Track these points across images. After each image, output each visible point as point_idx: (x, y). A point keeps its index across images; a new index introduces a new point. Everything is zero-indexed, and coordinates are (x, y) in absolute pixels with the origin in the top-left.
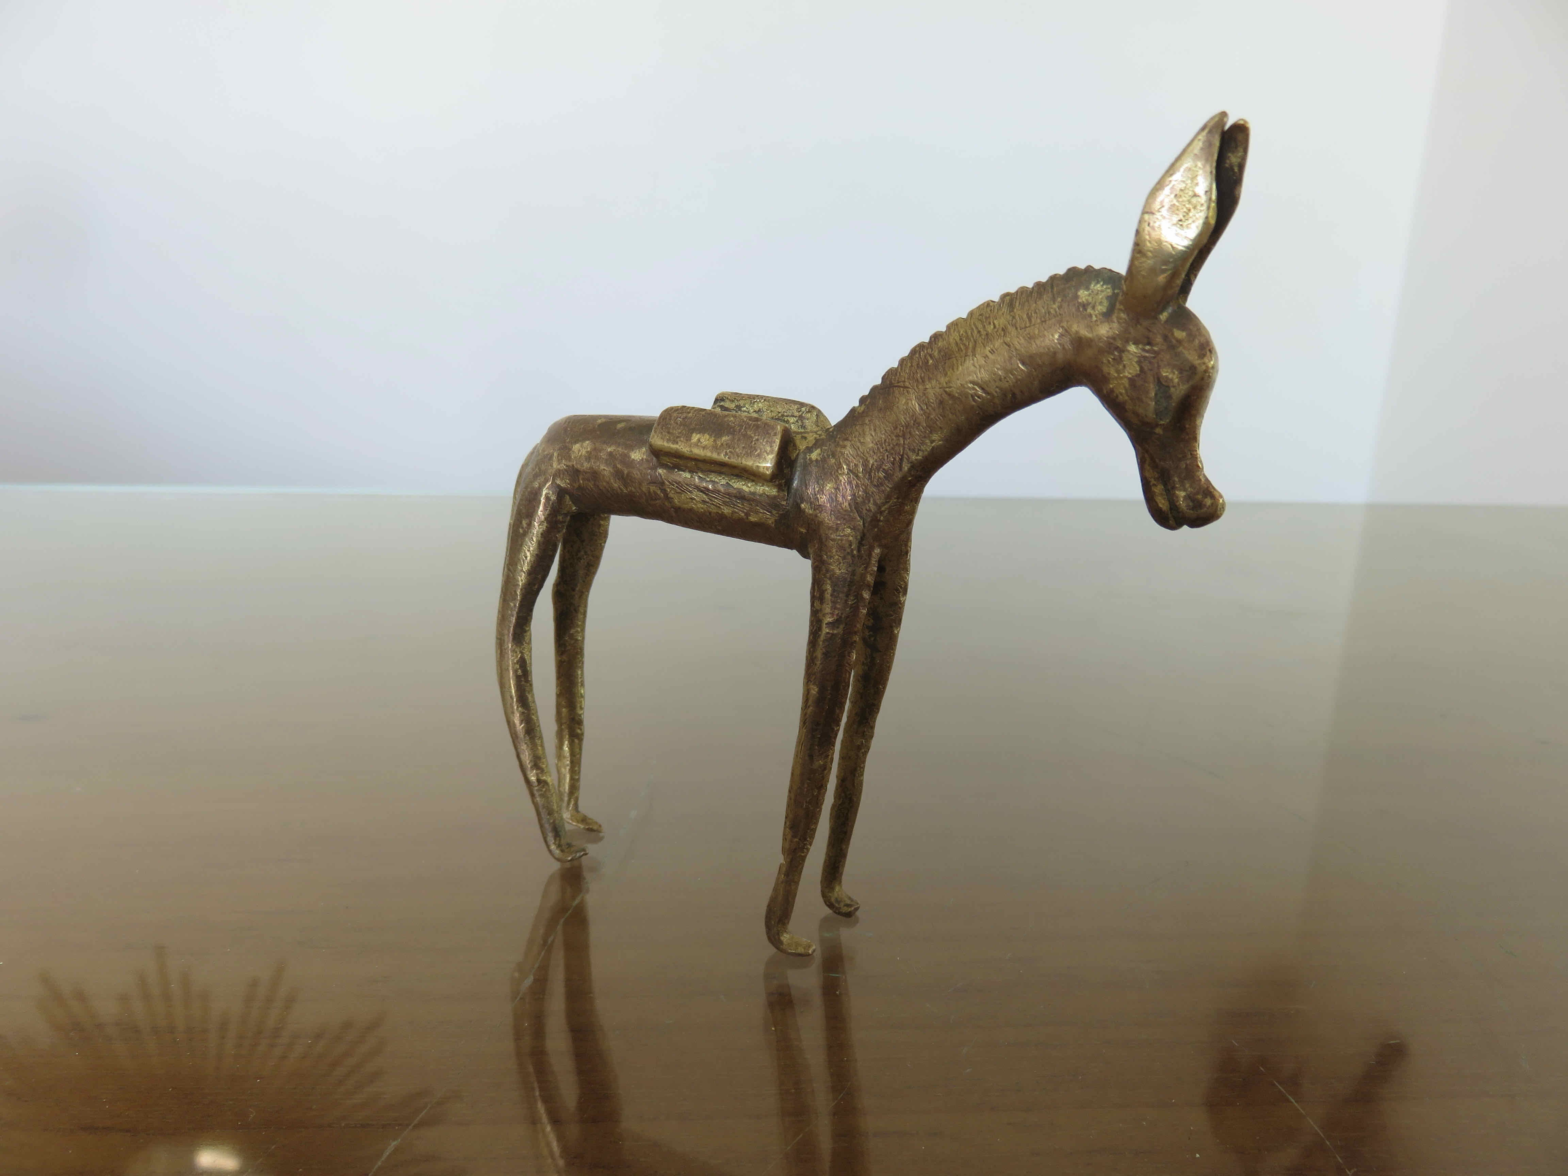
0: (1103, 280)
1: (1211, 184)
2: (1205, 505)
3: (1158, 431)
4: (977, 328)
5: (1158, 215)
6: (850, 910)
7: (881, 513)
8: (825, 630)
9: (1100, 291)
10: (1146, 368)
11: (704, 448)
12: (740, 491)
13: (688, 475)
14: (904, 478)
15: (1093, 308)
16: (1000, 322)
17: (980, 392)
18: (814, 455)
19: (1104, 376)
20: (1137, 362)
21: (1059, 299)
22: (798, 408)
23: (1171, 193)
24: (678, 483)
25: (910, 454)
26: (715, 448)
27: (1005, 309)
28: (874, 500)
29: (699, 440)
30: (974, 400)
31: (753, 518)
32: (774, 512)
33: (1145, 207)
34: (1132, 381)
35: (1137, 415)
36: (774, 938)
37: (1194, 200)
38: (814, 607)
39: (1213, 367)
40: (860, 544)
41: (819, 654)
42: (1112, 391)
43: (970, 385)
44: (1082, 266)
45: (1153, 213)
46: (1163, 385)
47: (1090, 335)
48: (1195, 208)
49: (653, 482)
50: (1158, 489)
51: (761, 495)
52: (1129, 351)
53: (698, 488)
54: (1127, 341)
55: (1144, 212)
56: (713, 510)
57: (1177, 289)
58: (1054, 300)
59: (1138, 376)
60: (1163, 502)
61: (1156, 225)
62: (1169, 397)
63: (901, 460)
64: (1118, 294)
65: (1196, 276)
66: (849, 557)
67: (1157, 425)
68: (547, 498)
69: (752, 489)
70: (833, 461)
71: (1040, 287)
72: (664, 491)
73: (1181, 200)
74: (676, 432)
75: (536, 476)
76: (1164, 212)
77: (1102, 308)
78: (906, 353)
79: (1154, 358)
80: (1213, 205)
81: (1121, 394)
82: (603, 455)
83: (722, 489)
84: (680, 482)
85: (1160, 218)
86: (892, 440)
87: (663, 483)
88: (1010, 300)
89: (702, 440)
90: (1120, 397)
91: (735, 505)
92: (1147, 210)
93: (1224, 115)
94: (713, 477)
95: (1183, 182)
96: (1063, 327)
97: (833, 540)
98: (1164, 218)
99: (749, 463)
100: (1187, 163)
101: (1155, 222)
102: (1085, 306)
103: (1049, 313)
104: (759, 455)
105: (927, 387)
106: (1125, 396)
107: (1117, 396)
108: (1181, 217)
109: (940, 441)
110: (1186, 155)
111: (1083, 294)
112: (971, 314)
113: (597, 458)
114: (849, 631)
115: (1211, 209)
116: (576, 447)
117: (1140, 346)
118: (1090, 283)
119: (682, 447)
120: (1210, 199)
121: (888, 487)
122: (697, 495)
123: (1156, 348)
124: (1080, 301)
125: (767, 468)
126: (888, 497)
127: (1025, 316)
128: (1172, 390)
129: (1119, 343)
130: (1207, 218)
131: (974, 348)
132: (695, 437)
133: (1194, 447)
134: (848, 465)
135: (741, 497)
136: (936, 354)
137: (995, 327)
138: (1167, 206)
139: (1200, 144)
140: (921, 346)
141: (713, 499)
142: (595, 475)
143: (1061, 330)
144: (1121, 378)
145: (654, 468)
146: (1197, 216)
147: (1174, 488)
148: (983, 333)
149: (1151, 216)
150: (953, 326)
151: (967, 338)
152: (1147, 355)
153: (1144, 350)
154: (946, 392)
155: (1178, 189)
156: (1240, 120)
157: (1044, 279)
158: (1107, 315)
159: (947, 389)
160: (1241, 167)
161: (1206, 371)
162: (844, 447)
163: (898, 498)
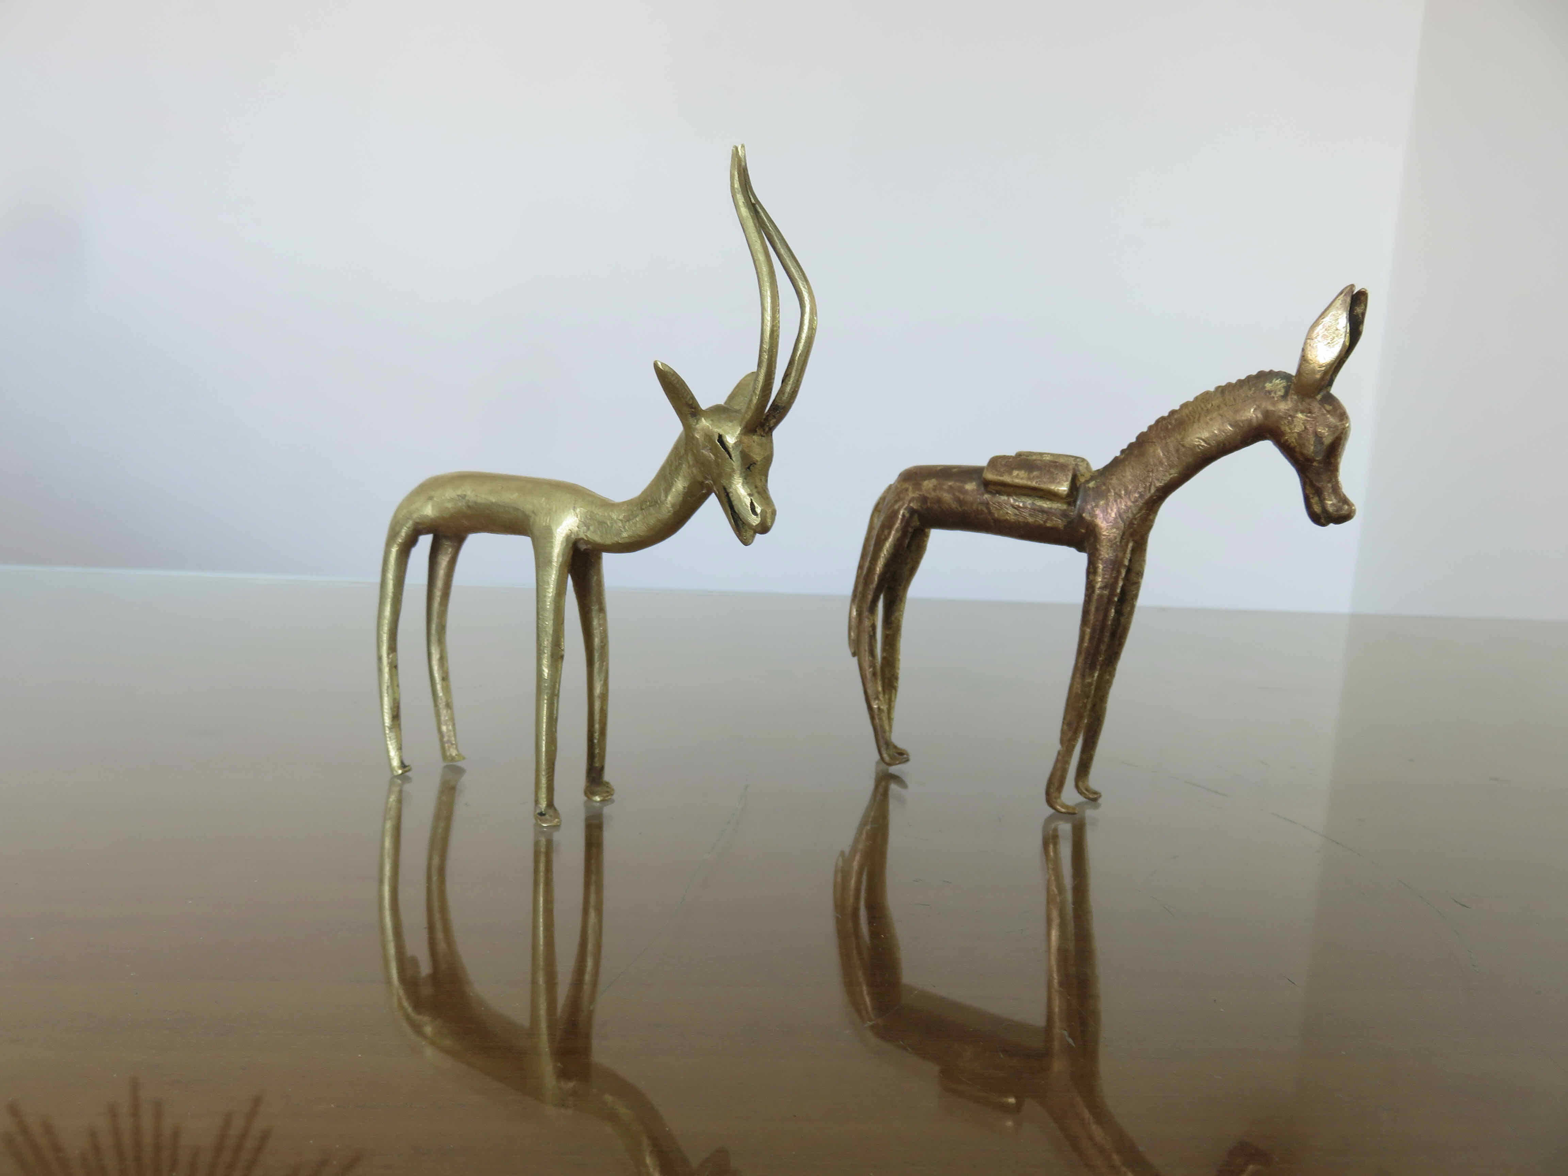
0: (1281, 378)
1: (1347, 323)
2: (1344, 509)
3: (1315, 464)
4: (1200, 406)
5: (1316, 340)
6: (1096, 796)
7: (1135, 519)
8: (1097, 592)
9: (1278, 384)
10: (1308, 427)
11: (1022, 479)
12: (1041, 507)
13: (1006, 498)
14: (1151, 497)
15: (1275, 393)
16: (1216, 402)
17: (1203, 444)
18: (1092, 484)
19: (1282, 432)
20: (1303, 423)
21: (1253, 389)
22: (1074, 460)
23: (1323, 328)
24: (999, 503)
25: (1156, 482)
26: (1029, 479)
27: (1219, 395)
28: (1132, 511)
29: (1018, 475)
30: (1199, 448)
31: (1049, 524)
32: (1064, 519)
33: (1307, 336)
34: (1299, 434)
35: (1302, 454)
36: (1050, 802)
37: (1337, 332)
38: (1089, 579)
39: (1348, 427)
40: (1122, 538)
41: (1093, 609)
42: (1287, 441)
43: (1197, 440)
44: (1267, 370)
45: (1312, 339)
46: (1318, 437)
47: (1273, 409)
48: (1337, 336)
49: (982, 503)
50: (1314, 500)
51: (1056, 509)
52: (1297, 417)
53: (1013, 506)
54: (1296, 411)
55: (1307, 339)
56: (1021, 519)
57: (1327, 382)
58: (1250, 389)
59: (1303, 431)
60: (1318, 507)
61: (1314, 345)
62: (1322, 443)
63: (1150, 486)
64: (1290, 385)
65: (1336, 376)
66: (1115, 546)
67: (1315, 460)
68: (903, 515)
69: (1050, 506)
70: (1104, 488)
71: (1241, 383)
72: (988, 508)
73: (1329, 332)
74: (1002, 470)
75: (896, 502)
76: (1319, 338)
77: (1281, 393)
78: (1152, 422)
79: (1313, 421)
80: (1348, 335)
81: (1293, 442)
82: (945, 487)
83: (1029, 506)
84: (1000, 502)
85: (1317, 342)
86: (1145, 473)
87: (988, 504)
88: (1222, 390)
89: (1020, 474)
90: (1292, 444)
91: (1037, 516)
92: (1309, 337)
93: (1352, 286)
94: (1023, 499)
95: (1330, 322)
96: (1256, 405)
97: (1104, 535)
98: (1319, 342)
99: (1053, 487)
100: (1333, 312)
101: (1313, 344)
102: (1270, 392)
103: (1247, 396)
104: (1059, 483)
105: (1168, 441)
106: (1295, 443)
107: (1290, 444)
108: (1329, 341)
109: (1175, 474)
110: (1332, 307)
111: (1268, 386)
112: (1196, 398)
113: (941, 489)
114: (1112, 593)
115: (1347, 337)
116: (926, 483)
117: (1305, 414)
118: (1273, 380)
119: (1007, 479)
120: (1346, 331)
121: (1141, 502)
122: (1010, 511)
123: (1314, 415)
124: (1267, 389)
125: (1065, 491)
126: (1140, 509)
127: (1232, 399)
128: (1324, 439)
129: (1291, 413)
130: (1344, 341)
131: (1199, 418)
132: (1015, 473)
133: (1337, 475)
134: (1114, 490)
135: (1042, 511)
136: (1173, 422)
137: (1212, 405)
138: (1321, 335)
139: (1340, 302)
140: (1163, 419)
141: (1022, 512)
142: (939, 501)
143: (1255, 406)
144: (1293, 433)
145: (983, 494)
146: (1339, 340)
147: (1324, 499)
148: (1205, 409)
149: (1312, 341)
150: (1185, 406)
151: (1195, 412)
152: (1309, 419)
153: (1307, 416)
154: (1180, 444)
155: (1327, 326)
156: (1363, 289)
157: (1243, 378)
158: (1285, 397)
159: (1181, 443)
160: (1363, 314)
161: (1344, 429)
162: (1112, 479)
163: (1146, 510)
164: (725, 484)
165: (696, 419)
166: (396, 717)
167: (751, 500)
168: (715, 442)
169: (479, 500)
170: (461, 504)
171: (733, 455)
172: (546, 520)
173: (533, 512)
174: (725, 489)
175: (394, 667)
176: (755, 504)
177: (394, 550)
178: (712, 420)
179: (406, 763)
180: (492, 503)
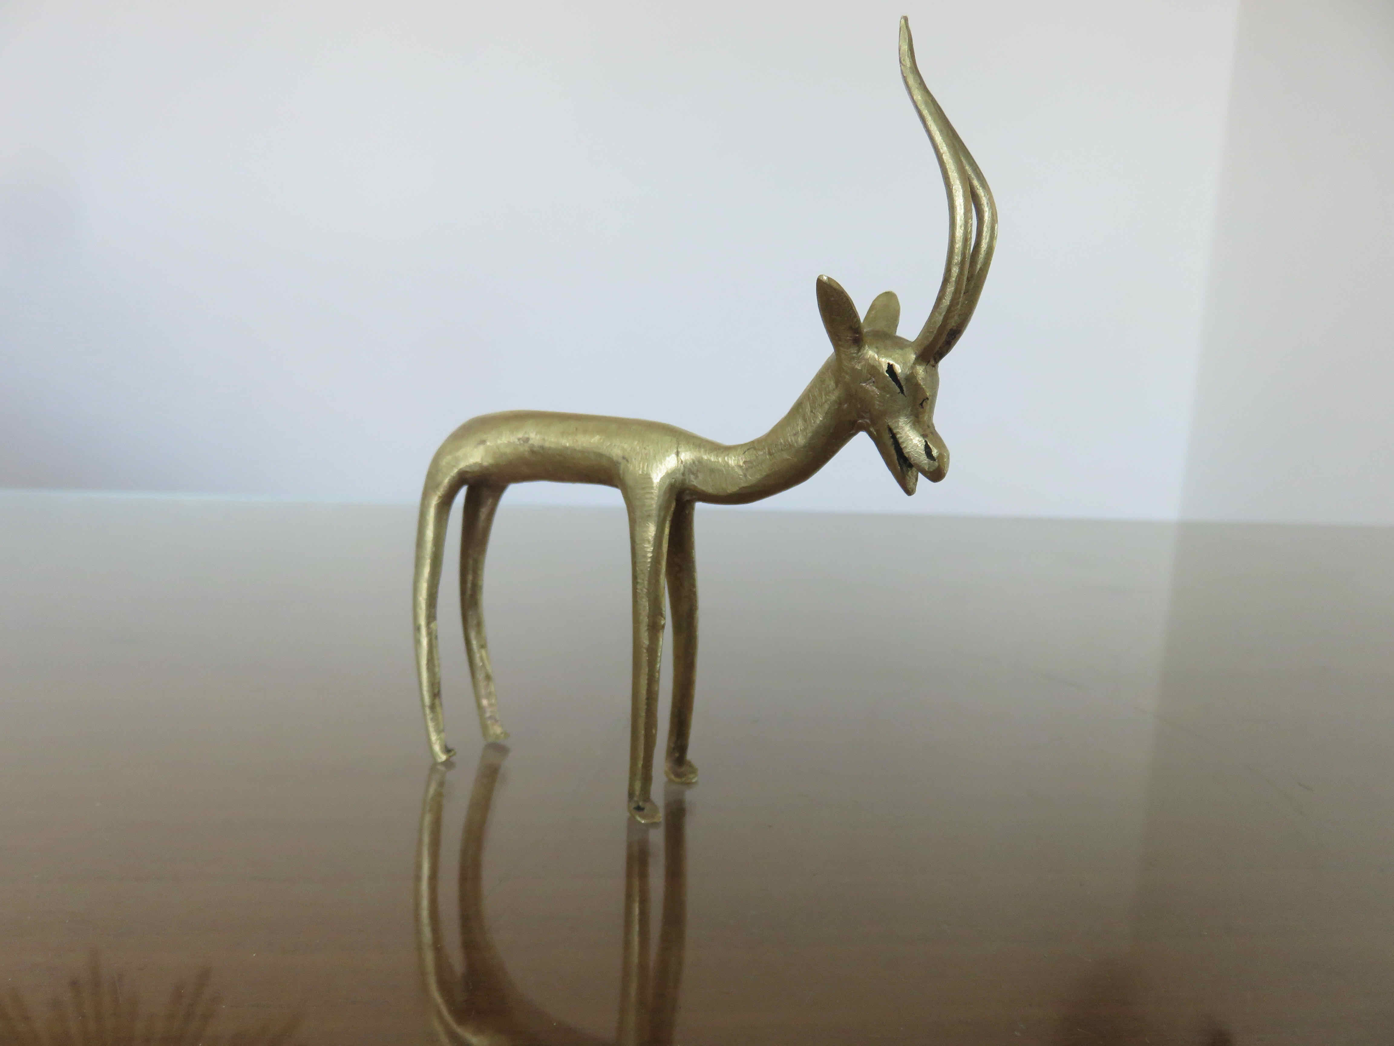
164: (889, 424)
165: (858, 346)
166: (436, 694)
167: (926, 442)
168: (884, 374)
169: (547, 445)
170: (524, 449)
171: (904, 389)
172: (643, 467)
173: (624, 458)
174: (890, 430)
175: (432, 637)
176: (931, 446)
177: (434, 501)
178: (877, 348)
179: (450, 747)
180: (566, 448)
